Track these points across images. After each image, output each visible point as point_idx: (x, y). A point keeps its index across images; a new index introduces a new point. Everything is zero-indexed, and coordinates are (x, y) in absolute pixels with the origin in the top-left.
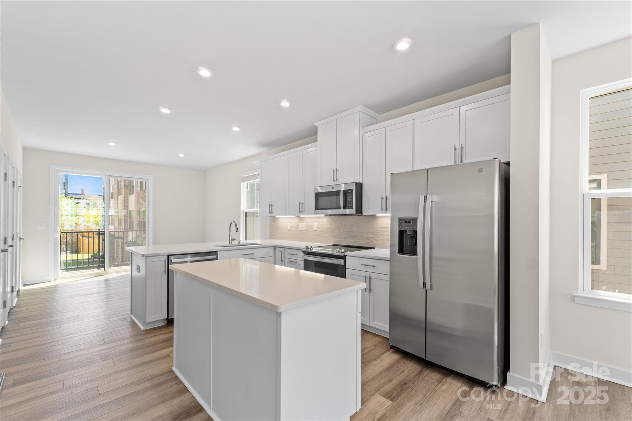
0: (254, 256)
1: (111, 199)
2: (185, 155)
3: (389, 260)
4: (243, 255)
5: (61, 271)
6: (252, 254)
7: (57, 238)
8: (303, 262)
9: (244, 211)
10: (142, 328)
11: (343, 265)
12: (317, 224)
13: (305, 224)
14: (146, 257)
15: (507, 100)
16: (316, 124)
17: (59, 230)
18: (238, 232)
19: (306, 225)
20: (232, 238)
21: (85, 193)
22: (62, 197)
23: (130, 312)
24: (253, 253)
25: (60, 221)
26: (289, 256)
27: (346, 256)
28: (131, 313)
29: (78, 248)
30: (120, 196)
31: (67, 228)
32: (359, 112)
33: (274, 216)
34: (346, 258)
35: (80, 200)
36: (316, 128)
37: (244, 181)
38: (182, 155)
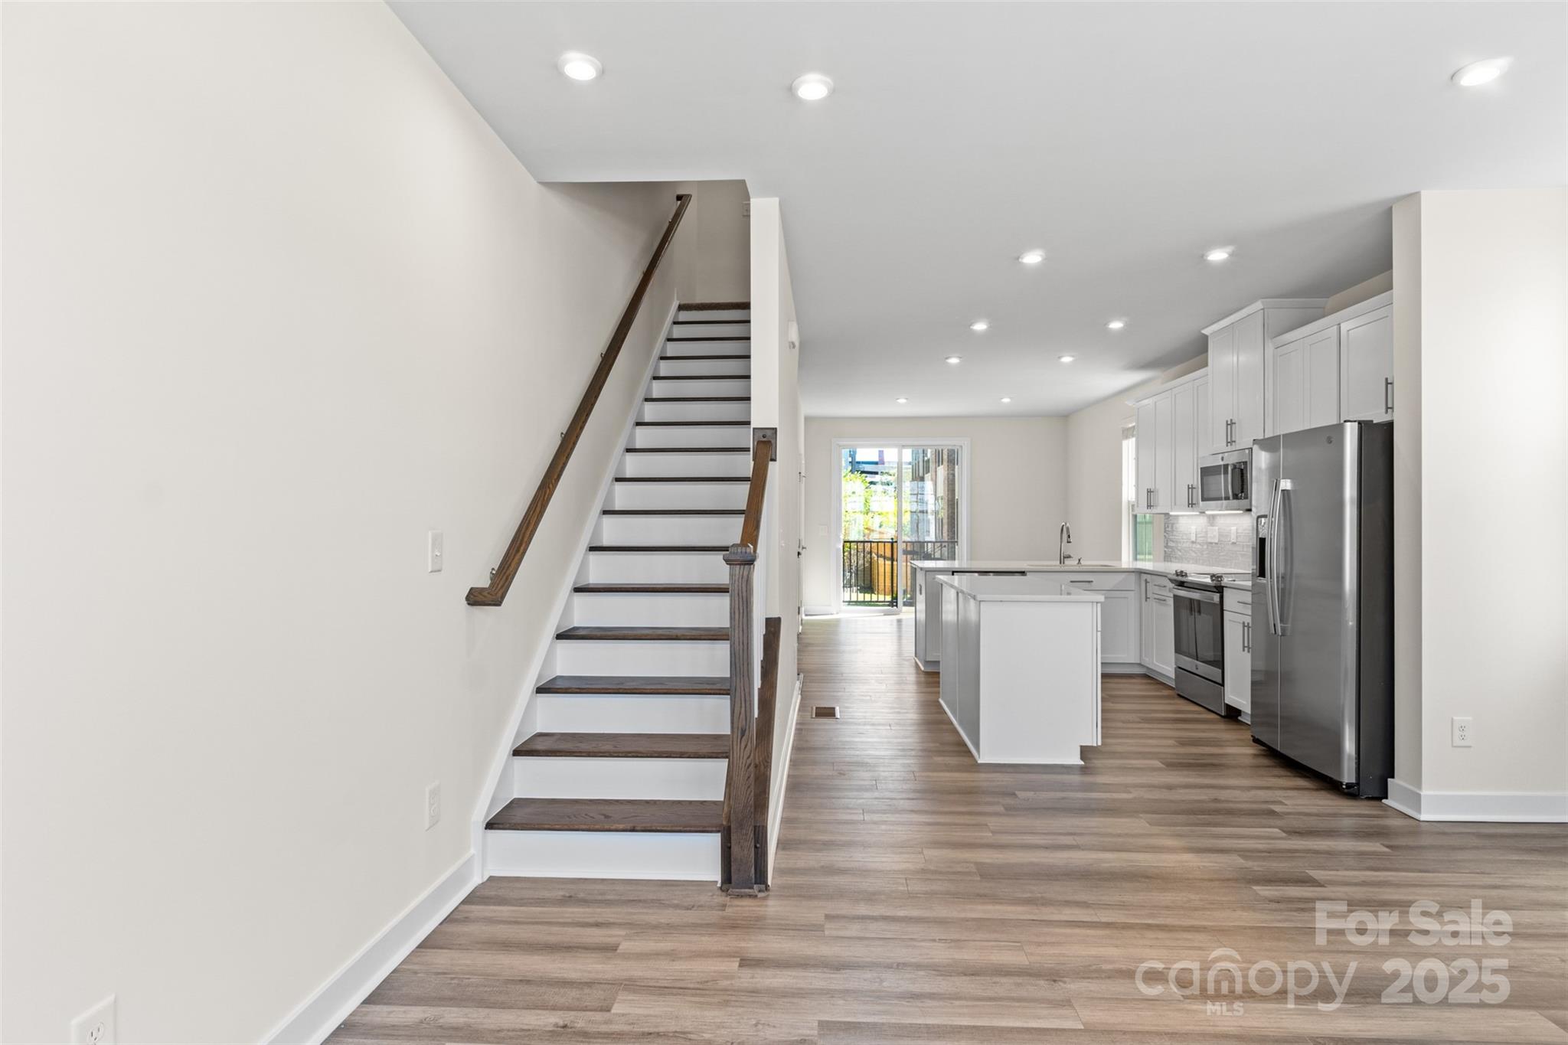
0: (1094, 586)
1: (927, 473)
2: (1010, 398)
3: (1250, 589)
4: (1072, 582)
5: (843, 603)
6: (1089, 582)
7: (838, 549)
8: (1172, 599)
9: (1129, 502)
10: (923, 668)
11: (1217, 604)
12: (1235, 528)
13: (1217, 528)
14: (926, 571)
15: (1387, 317)
16: (1206, 332)
17: (842, 537)
18: (1070, 542)
19: (1219, 532)
20: (1067, 553)
21: (885, 460)
22: (847, 474)
23: (914, 655)
24: (1091, 580)
25: (843, 524)
26: (1157, 590)
27: (1225, 589)
28: (916, 656)
29: (871, 581)
30: (941, 467)
31: (854, 536)
32: (1262, 311)
33: (1167, 512)
34: (1223, 590)
35: (877, 476)
36: (1205, 338)
37: (1127, 437)
38: (1006, 400)
